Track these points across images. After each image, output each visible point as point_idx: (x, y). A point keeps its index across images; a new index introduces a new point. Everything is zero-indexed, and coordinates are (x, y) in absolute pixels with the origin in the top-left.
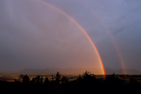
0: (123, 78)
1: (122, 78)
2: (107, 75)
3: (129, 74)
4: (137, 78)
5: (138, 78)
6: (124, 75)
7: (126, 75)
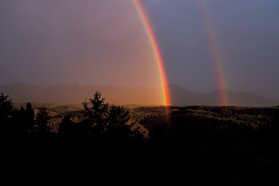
0: (222, 117)
1: (220, 116)
2: (177, 108)
3: (236, 105)
4: (258, 115)
5: (260, 116)
6: (225, 107)
7: (229, 107)
